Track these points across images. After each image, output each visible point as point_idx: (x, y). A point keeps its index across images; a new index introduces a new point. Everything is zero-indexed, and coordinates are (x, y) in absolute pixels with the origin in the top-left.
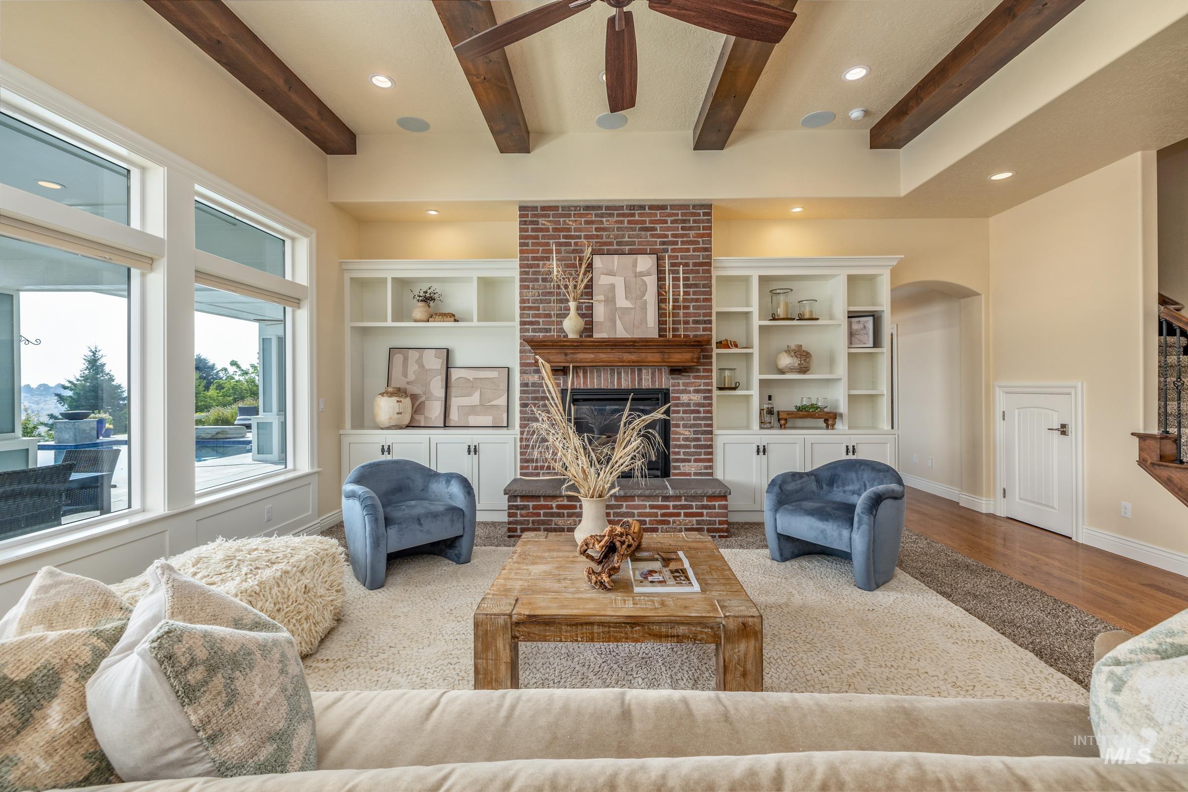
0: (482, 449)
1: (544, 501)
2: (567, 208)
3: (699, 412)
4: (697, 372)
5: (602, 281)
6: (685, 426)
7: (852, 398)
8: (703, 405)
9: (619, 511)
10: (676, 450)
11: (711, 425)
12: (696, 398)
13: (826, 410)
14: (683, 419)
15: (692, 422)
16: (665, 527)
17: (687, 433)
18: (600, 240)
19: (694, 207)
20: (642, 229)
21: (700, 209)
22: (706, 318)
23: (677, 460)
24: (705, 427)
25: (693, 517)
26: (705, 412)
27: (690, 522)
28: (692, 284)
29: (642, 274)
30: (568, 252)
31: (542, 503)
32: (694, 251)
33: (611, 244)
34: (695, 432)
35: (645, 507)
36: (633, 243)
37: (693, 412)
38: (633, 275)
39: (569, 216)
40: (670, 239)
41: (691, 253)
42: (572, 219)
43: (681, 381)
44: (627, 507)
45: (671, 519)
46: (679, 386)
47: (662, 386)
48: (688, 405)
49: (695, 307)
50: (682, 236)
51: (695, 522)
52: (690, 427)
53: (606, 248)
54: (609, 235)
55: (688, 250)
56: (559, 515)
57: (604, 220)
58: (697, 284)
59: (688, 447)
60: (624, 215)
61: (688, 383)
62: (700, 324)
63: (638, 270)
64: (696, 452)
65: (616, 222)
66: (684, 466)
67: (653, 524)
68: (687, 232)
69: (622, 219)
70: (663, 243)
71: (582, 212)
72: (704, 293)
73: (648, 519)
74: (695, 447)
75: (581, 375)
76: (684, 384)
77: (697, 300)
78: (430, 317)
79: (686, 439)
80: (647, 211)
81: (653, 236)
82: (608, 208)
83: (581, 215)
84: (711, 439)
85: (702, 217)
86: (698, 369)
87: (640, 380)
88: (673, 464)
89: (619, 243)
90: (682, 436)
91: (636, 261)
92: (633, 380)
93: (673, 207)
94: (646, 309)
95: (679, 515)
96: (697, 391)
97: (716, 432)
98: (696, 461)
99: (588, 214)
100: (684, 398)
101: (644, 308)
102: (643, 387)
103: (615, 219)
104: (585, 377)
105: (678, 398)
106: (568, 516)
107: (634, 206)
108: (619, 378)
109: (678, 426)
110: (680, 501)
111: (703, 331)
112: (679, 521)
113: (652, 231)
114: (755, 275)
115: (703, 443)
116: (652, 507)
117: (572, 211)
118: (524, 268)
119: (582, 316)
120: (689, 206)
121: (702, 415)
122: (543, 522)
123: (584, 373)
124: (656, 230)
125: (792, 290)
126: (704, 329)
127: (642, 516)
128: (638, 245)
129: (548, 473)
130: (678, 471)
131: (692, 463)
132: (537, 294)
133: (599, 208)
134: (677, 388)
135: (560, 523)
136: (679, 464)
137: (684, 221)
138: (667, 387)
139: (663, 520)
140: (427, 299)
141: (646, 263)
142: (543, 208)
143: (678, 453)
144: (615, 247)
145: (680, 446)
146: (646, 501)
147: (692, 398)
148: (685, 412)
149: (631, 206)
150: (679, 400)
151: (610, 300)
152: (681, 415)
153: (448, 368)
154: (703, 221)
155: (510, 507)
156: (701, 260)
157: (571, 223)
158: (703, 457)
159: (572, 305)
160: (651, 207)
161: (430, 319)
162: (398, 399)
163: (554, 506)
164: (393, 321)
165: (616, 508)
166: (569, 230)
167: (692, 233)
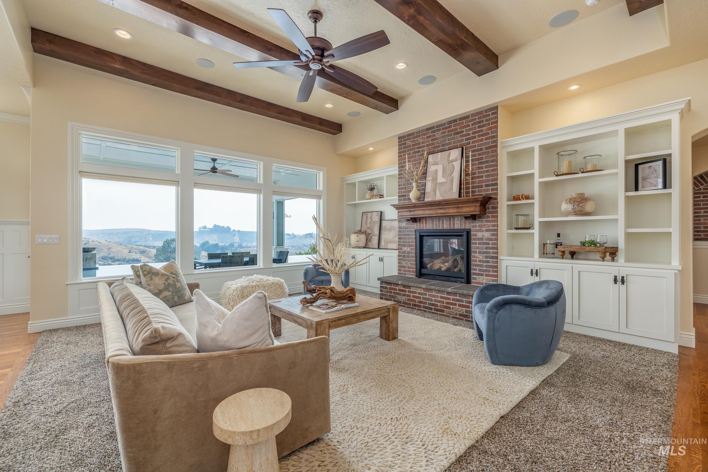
0: (385, 259)
1: (394, 286)
2: (418, 132)
3: (488, 244)
4: (487, 218)
5: (431, 168)
6: (480, 253)
7: (628, 235)
8: (491, 240)
9: (425, 296)
10: (474, 267)
11: (497, 253)
12: (487, 235)
13: (605, 245)
14: (478, 248)
15: (485, 250)
16: (448, 310)
17: (481, 257)
18: (434, 146)
19: (486, 111)
20: (455, 134)
21: (490, 112)
22: (494, 182)
23: (475, 274)
24: (492, 254)
25: (463, 307)
26: (492, 244)
27: (462, 310)
28: (484, 162)
29: (453, 161)
30: (419, 156)
31: (393, 287)
32: (486, 140)
33: (439, 146)
34: (486, 257)
35: (437, 297)
36: (450, 144)
37: (484, 244)
38: (448, 163)
39: (419, 136)
40: (472, 135)
41: (484, 141)
42: (421, 137)
43: (477, 224)
44: (429, 295)
45: (451, 306)
46: (476, 227)
47: (466, 227)
48: (482, 239)
49: (487, 176)
50: (478, 132)
51: (464, 311)
52: (483, 253)
53: (436, 149)
54: (438, 142)
55: (482, 140)
56: (399, 294)
57: (436, 133)
58: (488, 161)
59: (482, 266)
60: (445, 128)
61: (482, 225)
62: (489, 187)
63: (451, 159)
64: (487, 270)
65: (442, 133)
66: (479, 278)
67: (441, 308)
68: (481, 129)
69: (445, 130)
70: (467, 139)
71: (425, 132)
72: (492, 166)
73: (439, 304)
74: (486, 266)
75: (424, 222)
76: (479, 226)
77: (487, 171)
78: (372, 197)
79: (480, 261)
80: (458, 122)
81: (461, 136)
82: (437, 126)
83: (424, 134)
84: (497, 262)
85: (491, 116)
86: (488, 216)
87: (454, 224)
88: (472, 276)
89: (443, 145)
90: (478, 259)
91: (449, 154)
92: (450, 224)
93: (473, 115)
94: (453, 181)
95: (455, 305)
96: (487, 231)
97: (500, 257)
98: (487, 275)
99: (428, 133)
100: (479, 234)
101: (452, 181)
102: (456, 228)
103: (441, 131)
104: (426, 223)
105: (476, 235)
106: (403, 296)
107: (451, 121)
108: (443, 223)
109: (475, 252)
110: (456, 296)
111: (492, 191)
112: (456, 308)
113: (460, 133)
114: (536, 146)
115: (491, 264)
116: (441, 297)
117: (420, 133)
118: (400, 168)
119: (419, 190)
120: (483, 111)
121: (490, 246)
122: (393, 297)
123: (425, 221)
124: (463, 132)
125: (576, 151)
126: (492, 190)
127: (436, 302)
128: (453, 144)
129: (409, 274)
130: (475, 281)
131: (484, 277)
132: (405, 181)
133: (433, 127)
134: (475, 228)
135: (399, 298)
136: (476, 276)
137: (479, 122)
138: (469, 228)
139: (447, 306)
140: (372, 189)
141: (455, 154)
142: (408, 135)
143: (475, 270)
144: (441, 148)
145: (476, 265)
146: (438, 293)
147: (485, 235)
148: (480, 244)
149: (449, 122)
150: (476, 236)
151: (435, 179)
152: (477, 245)
153: (381, 220)
154: (492, 119)
155: (381, 287)
156: (490, 145)
157: (420, 140)
158: (491, 273)
159: (414, 184)
160: (460, 119)
161: (372, 198)
162: (357, 235)
163: (397, 289)
164: (358, 201)
165: (424, 295)
166: (419, 144)
167: (485, 128)
